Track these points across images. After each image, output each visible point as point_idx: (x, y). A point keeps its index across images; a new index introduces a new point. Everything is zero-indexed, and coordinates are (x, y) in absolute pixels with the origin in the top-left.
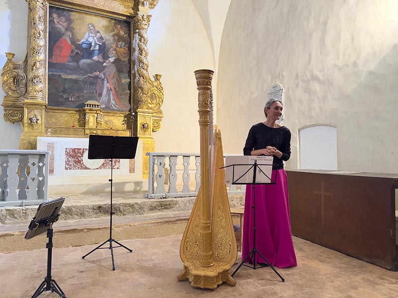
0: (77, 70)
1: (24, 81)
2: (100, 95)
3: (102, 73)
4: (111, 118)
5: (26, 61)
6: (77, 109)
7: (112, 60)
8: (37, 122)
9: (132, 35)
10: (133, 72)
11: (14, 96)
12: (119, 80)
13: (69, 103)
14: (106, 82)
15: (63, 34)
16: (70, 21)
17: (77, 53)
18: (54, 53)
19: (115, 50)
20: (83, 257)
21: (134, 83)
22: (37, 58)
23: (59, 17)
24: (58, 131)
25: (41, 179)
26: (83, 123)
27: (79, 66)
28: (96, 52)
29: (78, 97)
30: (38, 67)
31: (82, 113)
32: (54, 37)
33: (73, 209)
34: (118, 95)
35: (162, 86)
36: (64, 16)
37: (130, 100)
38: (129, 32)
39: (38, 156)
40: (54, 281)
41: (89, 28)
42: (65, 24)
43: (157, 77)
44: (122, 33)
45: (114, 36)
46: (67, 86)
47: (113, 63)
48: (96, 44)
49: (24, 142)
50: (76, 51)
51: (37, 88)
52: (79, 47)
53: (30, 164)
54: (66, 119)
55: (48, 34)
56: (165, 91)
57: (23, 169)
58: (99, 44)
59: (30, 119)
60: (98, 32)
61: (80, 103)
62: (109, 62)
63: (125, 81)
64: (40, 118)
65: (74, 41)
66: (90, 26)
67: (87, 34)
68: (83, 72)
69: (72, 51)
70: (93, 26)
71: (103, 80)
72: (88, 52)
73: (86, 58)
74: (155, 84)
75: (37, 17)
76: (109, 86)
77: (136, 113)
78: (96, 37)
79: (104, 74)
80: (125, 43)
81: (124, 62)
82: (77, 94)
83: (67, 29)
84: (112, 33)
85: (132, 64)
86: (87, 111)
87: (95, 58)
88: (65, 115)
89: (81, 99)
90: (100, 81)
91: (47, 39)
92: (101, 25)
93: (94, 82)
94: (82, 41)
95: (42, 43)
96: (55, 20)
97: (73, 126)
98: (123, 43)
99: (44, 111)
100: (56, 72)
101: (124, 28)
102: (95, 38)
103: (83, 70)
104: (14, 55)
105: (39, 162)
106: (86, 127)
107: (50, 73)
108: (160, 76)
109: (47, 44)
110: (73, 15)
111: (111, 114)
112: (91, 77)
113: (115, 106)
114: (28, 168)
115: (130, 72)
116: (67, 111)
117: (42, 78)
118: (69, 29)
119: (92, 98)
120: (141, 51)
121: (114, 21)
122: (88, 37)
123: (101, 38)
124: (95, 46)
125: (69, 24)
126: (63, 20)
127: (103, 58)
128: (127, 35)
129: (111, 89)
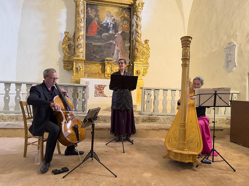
0: (100, 40)
1: (73, 47)
2: (113, 54)
3: (114, 41)
5: (74, 36)
6: (101, 63)
7: (120, 32)
8: (80, 70)
9: (132, 16)
10: (132, 39)
11: (68, 55)
12: (124, 45)
13: (96, 59)
14: (116, 46)
15: (93, 19)
16: (97, 11)
17: (101, 30)
18: (89, 30)
19: (122, 26)
20: (107, 144)
21: (132, 46)
22: (80, 34)
23: (91, 9)
24: (90, 75)
26: (104, 71)
27: (101, 37)
28: (111, 28)
29: (101, 56)
30: (80, 39)
31: (104, 65)
32: (89, 21)
33: (100, 117)
34: (123, 54)
35: (149, 47)
36: (94, 8)
37: (130, 57)
38: (130, 14)
39: (83, 88)
40: (94, 153)
41: (107, 14)
42: (94, 13)
43: (146, 42)
44: (126, 15)
45: (121, 18)
46: (95, 49)
47: (120, 34)
48: (111, 23)
49: (74, 81)
50: (100, 28)
51: (80, 51)
52: (102, 26)
53: (78, 92)
54: (95, 68)
55: (85, 20)
58: (113, 24)
59: (77, 68)
60: (112, 16)
61: (102, 59)
62: (118, 34)
63: (127, 45)
64: (81, 68)
67: (106, 18)
68: (104, 41)
69: (98, 29)
70: (110, 13)
71: (115, 45)
72: (107, 29)
73: (105, 33)
74: (145, 46)
75: (80, 10)
76: (118, 49)
77: (133, 64)
78: (111, 19)
79: (116, 41)
80: (128, 21)
81: (127, 33)
82: (100, 54)
83: (95, 16)
84: (120, 16)
85: (132, 34)
86: (106, 64)
87: (111, 32)
88: (93, 66)
89: (103, 57)
90: (113, 46)
91: (85, 23)
92: (114, 12)
93: (110, 46)
94: (104, 22)
95: (82, 25)
96: (89, 11)
97: (98, 73)
98: (127, 22)
100: (89, 41)
101: (127, 12)
102: (111, 20)
103: (104, 40)
104: (68, 33)
105: (83, 91)
106: (105, 73)
107: (87, 42)
108: (148, 40)
109: (85, 26)
110: (98, 8)
112: (108, 43)
115: (130, 39)
116: (95, 64)
117: (83, 45)
118: (97, 16)
119: (109, 56)
120: (138, 26)
121: (121, 9)
122: (107, 20)
123: (114, 20)
124: (111, 24)
125: (96, 13)
126: (94, 11)
127: (115, 32)
128: (129, 17)
129: (119, 51)
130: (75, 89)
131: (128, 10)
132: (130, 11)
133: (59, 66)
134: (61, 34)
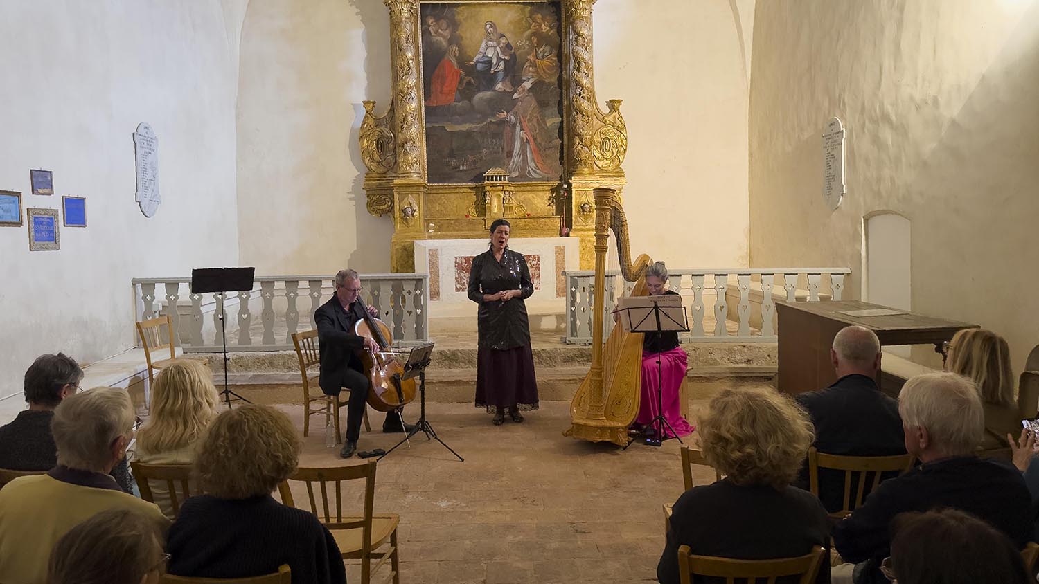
0: (469, 114)
1: (391, 146)
2: (510, 154)
3: (511, 113)
4: (529, 195)
5: (392, 111)
6: (473, 185)
7: (527, 85)
8: (412, 214)
9: (563, 31)
10: (565, 103)
11: (378, 170)
12: (541, 122)
13: (458, 174)
14: (518, 129)
15: (445, 52)
16: (454, 25)
17: (469, 83)
18: (433, 89)
19: (534, 65)
21: (568, 122)
22: (408, 109)
23: (437, 21)
24: (446, 227)
25: (419, 311)
26: (482, 210)
27: (472, 106)
28: (501, 76)
29: (474, 162)
30: (409, 122)
31: (481, 193)
32: (432, 61)
34: (540, 150)
35: (626, 120)
36: (445, 18)
37: (561, 158)
38: (556, 23)
39: (415, 282)
40: (427, 422)
41: (487, 31)
42: (447, 33)
43: (613, 105)
44: (545, 28)
45: (529, 38)
46: (454, 145)
47: (530, 90)
48: (499, 59)
49: (397, 247)
50: (467, 78)
51: (410, 158)
52: (471, 70)
53: (404, 293)
54: (456, 203)
55: (421, 58)
56: (629, 132)
57: (398, 297)
58: (504, 60)
59: (404, 211)
60: (502, 36)
61: (478, 172)
62: (524, 90)
63: (553, 121)
64: (417, 208)
65: (462, 61)
66: (488, 26)
67: (483, 45)
68: (479, 116)
69: (461, 81)
70: (493, 26)
71: (514, 126)
72: (485, 77)
73: (483, 90)
74: (610, 118)
75: (403, 37)
76: (524, 136)
77: (570, 185)
78: (498, 46)
79: (515, 114)
80: (551, 47)
81: (550, 85)
82: (471, 158)
83: (450, 42)
84: (527, 33)
85: (564, 88)
86: (488, 188)
87: (499, 87)
88: (453, 196)
89: (478, 165)
90: (508, 129)
91: (421, 67)
92: (507, 20)
93: (500, 132)
94: (478, 57)
95: (412, 81)
96: (430, 29)
97: (467, 216)
98: (548, 48)
99: (421, 197)
100: (437, 123)
101: (548, 18)
102: (498, 48)
103: (479, 113)
104: (374, 103)
105: (416, 290)
106: (487, 217)
107: (429, 126)
108: (620, 101)
109: (422, 77)
110: (458, 13)
111: (529, 188)
112: (493, 122)
113: (535, 172)
114: (403, 298)
115: (560, 103)
116: (457, 191)
117: (416, 140)
118: (454, 40)
119: (496, 163)
120: (579, 63)
121: (529, 8)
122: (488, 50)
123: (508, 46)
124: (498, 63)
125: (453, 32)
126: (444, 26)
127: (513, 85)
128: (554, 31)
129: (528, 141)
130: (397, 285)
131: (552, 9)
132: (558, 13)
133: (354, 202)
134: (355, 106)
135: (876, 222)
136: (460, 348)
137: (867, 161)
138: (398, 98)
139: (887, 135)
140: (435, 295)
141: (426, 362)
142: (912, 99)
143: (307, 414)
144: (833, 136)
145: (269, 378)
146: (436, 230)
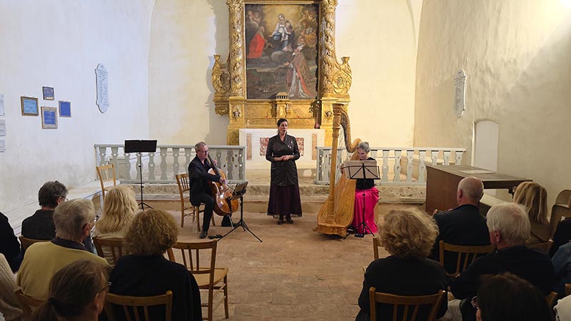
0: (269, 63)
1: (228, 78)
2: (290, 84)
3: (291, 63)
4: (299, 107)
5: (229, 60)
6: (270, 100)
7: (300, 48)
8: (238, 115)
9: (320, 19)
10: (320, 58)
11: (221, 92)
12: (307, 68)
13: (263, 95)
14: (295, 71)
15: (257, 30)
16: (262, 15)
17: (270, 47)
18: (250, 49)
19: (303, 37)
21: (321, 69)
22: (237, 60)
23: (253, 13)
24: (255, 122)
25: (241, 165)
26: (275, 113)
27: (271, 59)
28: (286, 43)
29: (271, 89)
30: (238, 67)
31: (275, 105)
32: (250, 34)
34: (306, 83)
35: (351, 68)
36: (258, 11)
37: (317, 87)
38: (316, 16)
39: (239, 150)
41: (279, 19)
42: (258, 20)
43: (345, 60)
44: (310, 18)
45: (302, 23)
46: (261, 79)
47: (301, 51)
48: (285, 34)
50: (268, 44)
51: (238, 86)
52: (270, 40)
53: (234, 156)
54: (261, 110)
56: (353, 75)
57: (230, 158)
58: (288, 34)
59: (234, 113)
60: (288, 22)
61: (273, 94)
62: (298, 51)
63: (313, 68)
65: (266, 35)
66: (280, 16)
67: (277, 26)
68: (274, 64)
69: (266, 45)
70: (283, 16)
71: (293, 69)
72: (278, 43)
73: (277, 51)
74: (343, 67)
75: (235, 21)
76: (298, 75)
77: (321, 102)
79: (293, 64)
80: (313, 27)
82: (269, 86)
83: (260, 25)
84: (300, 21)
85: (319, 50)
86: (278, 102)
87: (285, 49)
88: (260, 106)
89: (273, 90)
90: (289, 71)
91: (245, 37)
92: (290, 14)
93: (285, 72)
94: (274, 33)
95: (239, 45)
96: (250, 17)
97: (267, 117)
98: (311, 29)
99: (243, 106)
100: (252, 67)
101: (312, 13)
102: (285, 28)
104: (220, 56)
105: (239, 154)
107: (248, 69)
108: (348, 58)
110: (265, 9)
111: (299, 103)
113: (303, 95)
114: (233, 158)
115: (317, 58)
116: (262, 103)
117: (241, 76)
118: (262, 23)
119: (282, 89)
120: (327, 37)
121: (302, 7)
122: (278, 29)
123: (291, 27)
124: (285, 36)
125: (262, 19)
126: (257, 16)
127: (292, 48)
128: (315, 19)
129: (299, 78)
130: (230, 151)
133: (208, 108)
134: (210, 58)
135: (480, 125)
136: (261, 185)
137: (477, 92)
138: (232, 54)
139: (488, 79)
140: (249, 157)
141: (244, 191)
142: (503, 60)
143: (183, 216)
144: (460, 79)
145: (164, 197)
146: (250, 124)
